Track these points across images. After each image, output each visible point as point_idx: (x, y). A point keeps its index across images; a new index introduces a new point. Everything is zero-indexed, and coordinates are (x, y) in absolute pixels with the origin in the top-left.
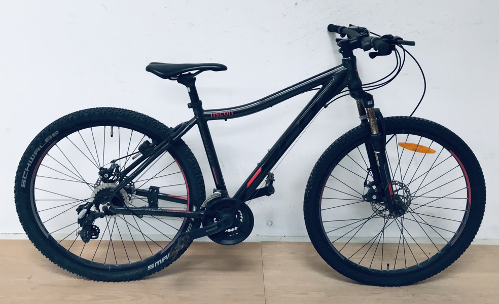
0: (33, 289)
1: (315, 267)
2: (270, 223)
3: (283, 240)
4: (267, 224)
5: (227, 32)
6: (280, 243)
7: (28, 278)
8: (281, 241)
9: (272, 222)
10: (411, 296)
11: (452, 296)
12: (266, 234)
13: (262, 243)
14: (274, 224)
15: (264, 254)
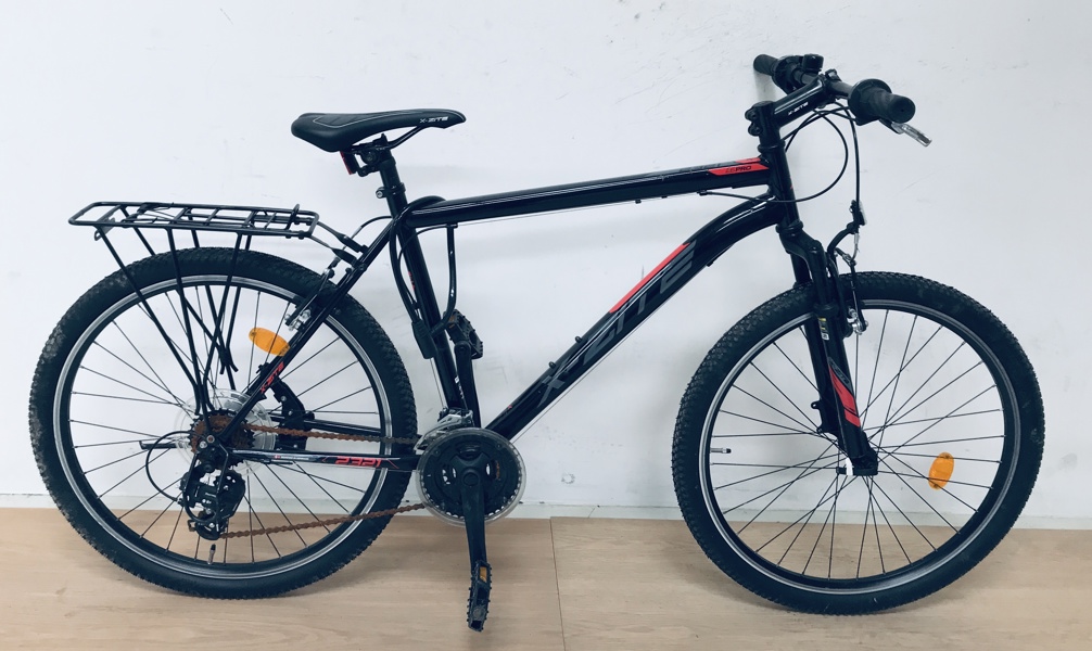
0: (69, 615)
2: (569, 479)
4: (563, 480)
5: (487, 74)
6: (589, 520)
7: (58, 592)
8: (592, 516)
9: (573, 477)
10: (868, 636)
11: (952, 637)
12: (561, 502)
13: (552, 521)
14: (576, 481)
15: (558, 545)
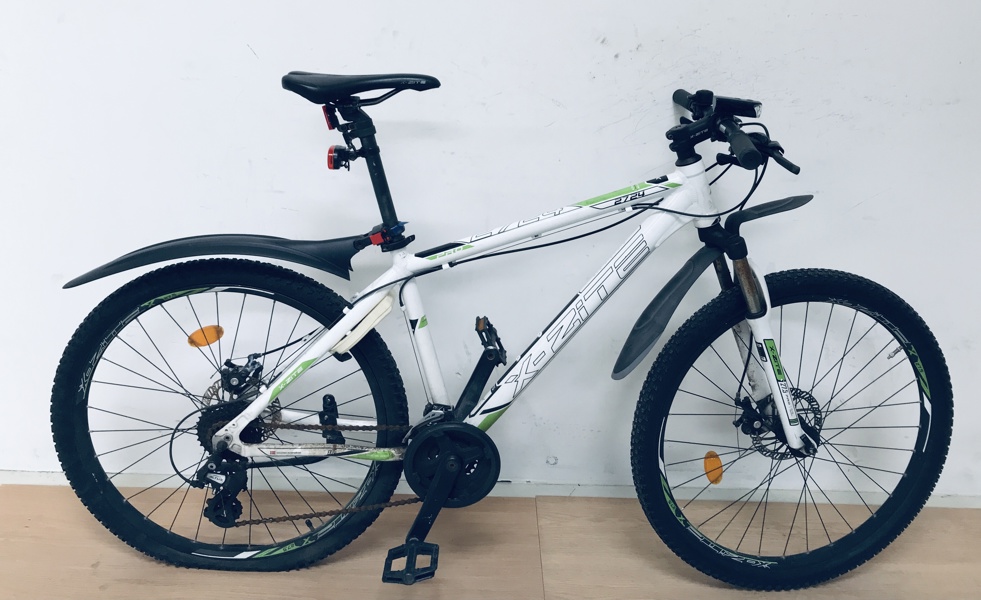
0: (102, 588)
1: (637, 547)
2: (552, 461)
3: (579, 493)
4: (547, 462)
5: (484, 104)
6: (571, 499)
7: (93, 566)
8: (575, 494)
9: (556, 459)
12: (545, 481)
13: (537, 498)
14: (559, 461)
15: (542, 522)
